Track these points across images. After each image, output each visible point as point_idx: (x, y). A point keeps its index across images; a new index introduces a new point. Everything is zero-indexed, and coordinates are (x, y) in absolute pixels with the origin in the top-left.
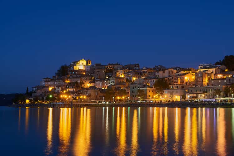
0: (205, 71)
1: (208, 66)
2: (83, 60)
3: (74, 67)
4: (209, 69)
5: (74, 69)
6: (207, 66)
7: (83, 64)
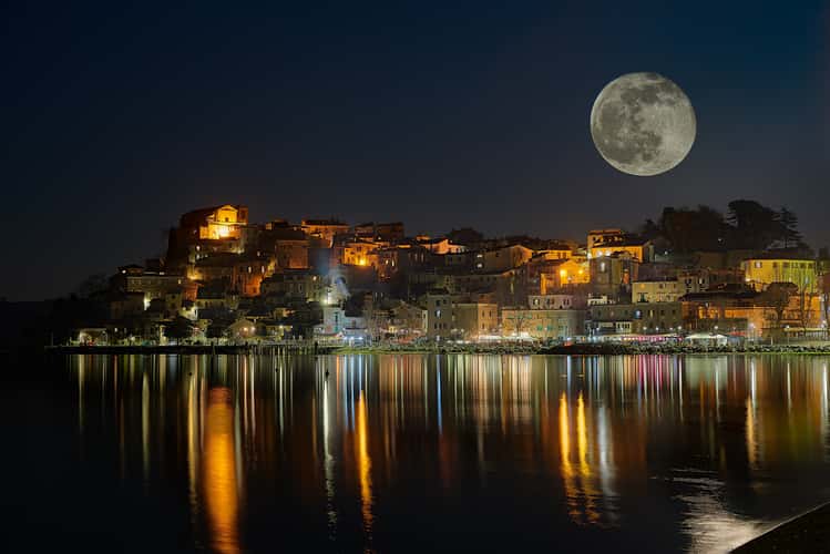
0: (617, 253)
1: (619, 237)
2: (229, 207)
3: (202, 229)
4: (627, 248)
5: (201, 237)
6: (616, 239)
7: (227, 220)
